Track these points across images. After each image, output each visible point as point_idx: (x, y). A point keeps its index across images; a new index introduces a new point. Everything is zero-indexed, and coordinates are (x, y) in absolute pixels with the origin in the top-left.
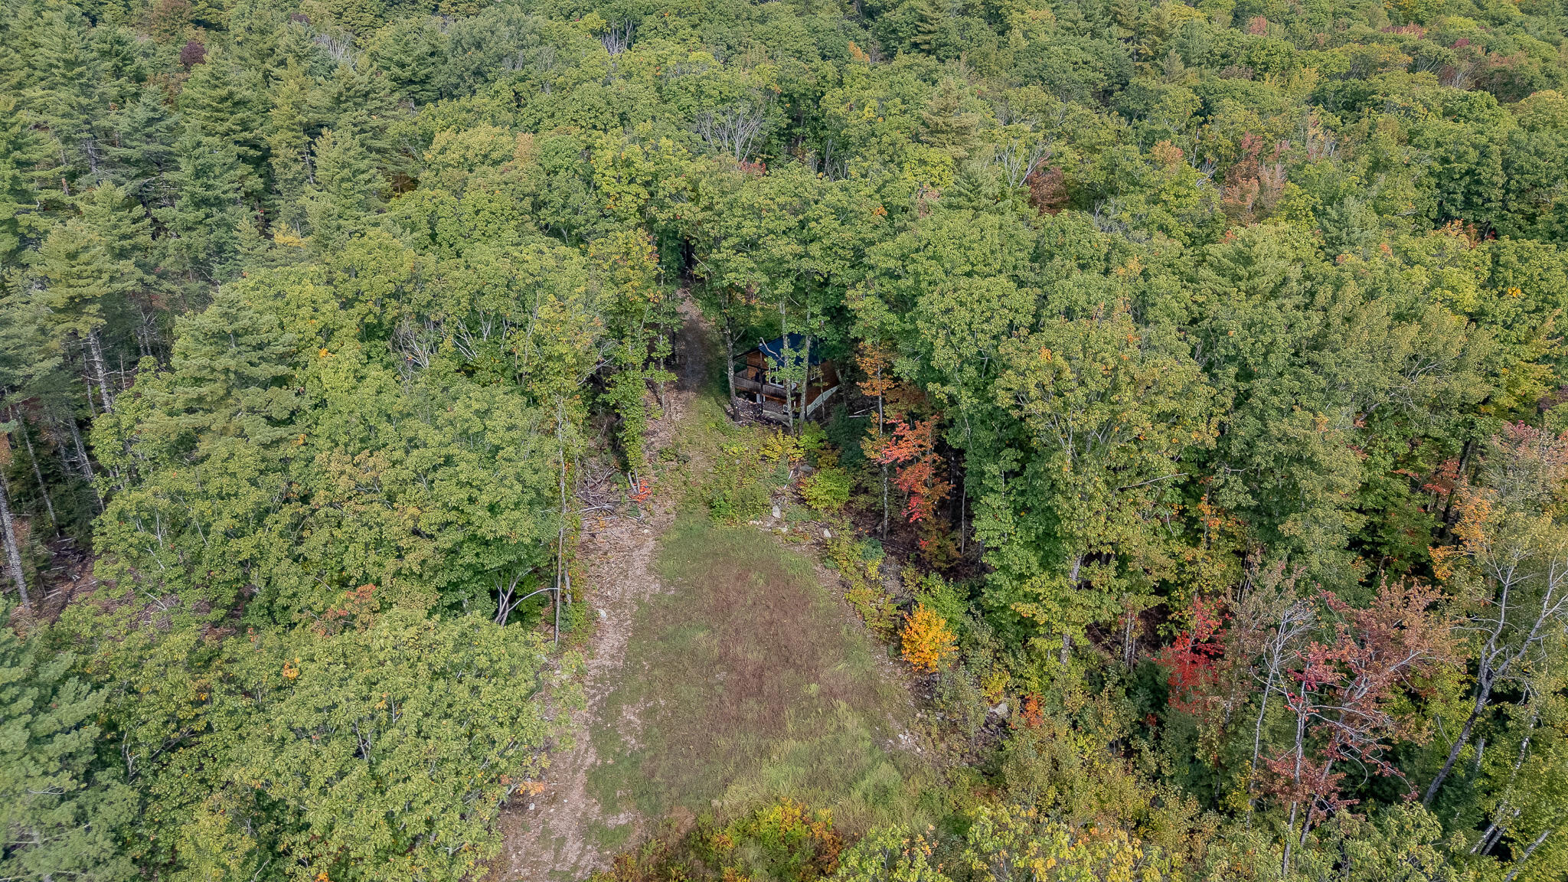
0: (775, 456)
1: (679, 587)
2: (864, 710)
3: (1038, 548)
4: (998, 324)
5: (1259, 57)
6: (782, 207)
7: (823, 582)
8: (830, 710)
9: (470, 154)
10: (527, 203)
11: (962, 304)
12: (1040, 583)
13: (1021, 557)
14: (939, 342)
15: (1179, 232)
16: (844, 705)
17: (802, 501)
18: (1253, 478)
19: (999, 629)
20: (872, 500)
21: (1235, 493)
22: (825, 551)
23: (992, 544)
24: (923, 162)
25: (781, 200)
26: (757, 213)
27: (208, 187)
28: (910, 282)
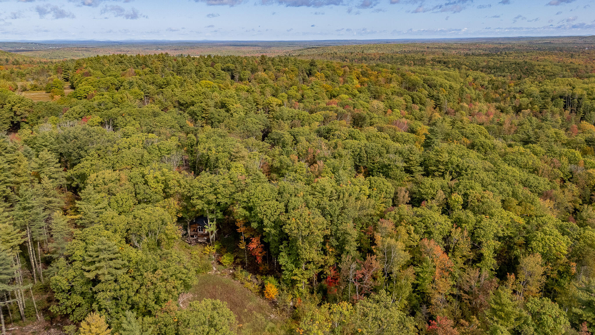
0: (208, 253)
1: (198, 294)
2: (260, 312)
3: (293, 263)
4: (278, 213)
5: (301, 117)
6: (208, 186)
7: (236, 284)
8: (252, 314)
9: (106, 180)
10: (134, 194)
11: (268, 208)
12: (296, 271)
13: (290, 266)
14: (265, 218)
15: (303, 180)
16: (255, 312)
17: (220, 263)
18: (338, 239)
19: (288, 285)
20: (241, 260)
21: (335, 243)
22: (234, 276)
23: (284, 264)
24: (236, 167)
25: (208, 184)
26: (202, 189)
27: (28, 203)
28: (252, 204)
